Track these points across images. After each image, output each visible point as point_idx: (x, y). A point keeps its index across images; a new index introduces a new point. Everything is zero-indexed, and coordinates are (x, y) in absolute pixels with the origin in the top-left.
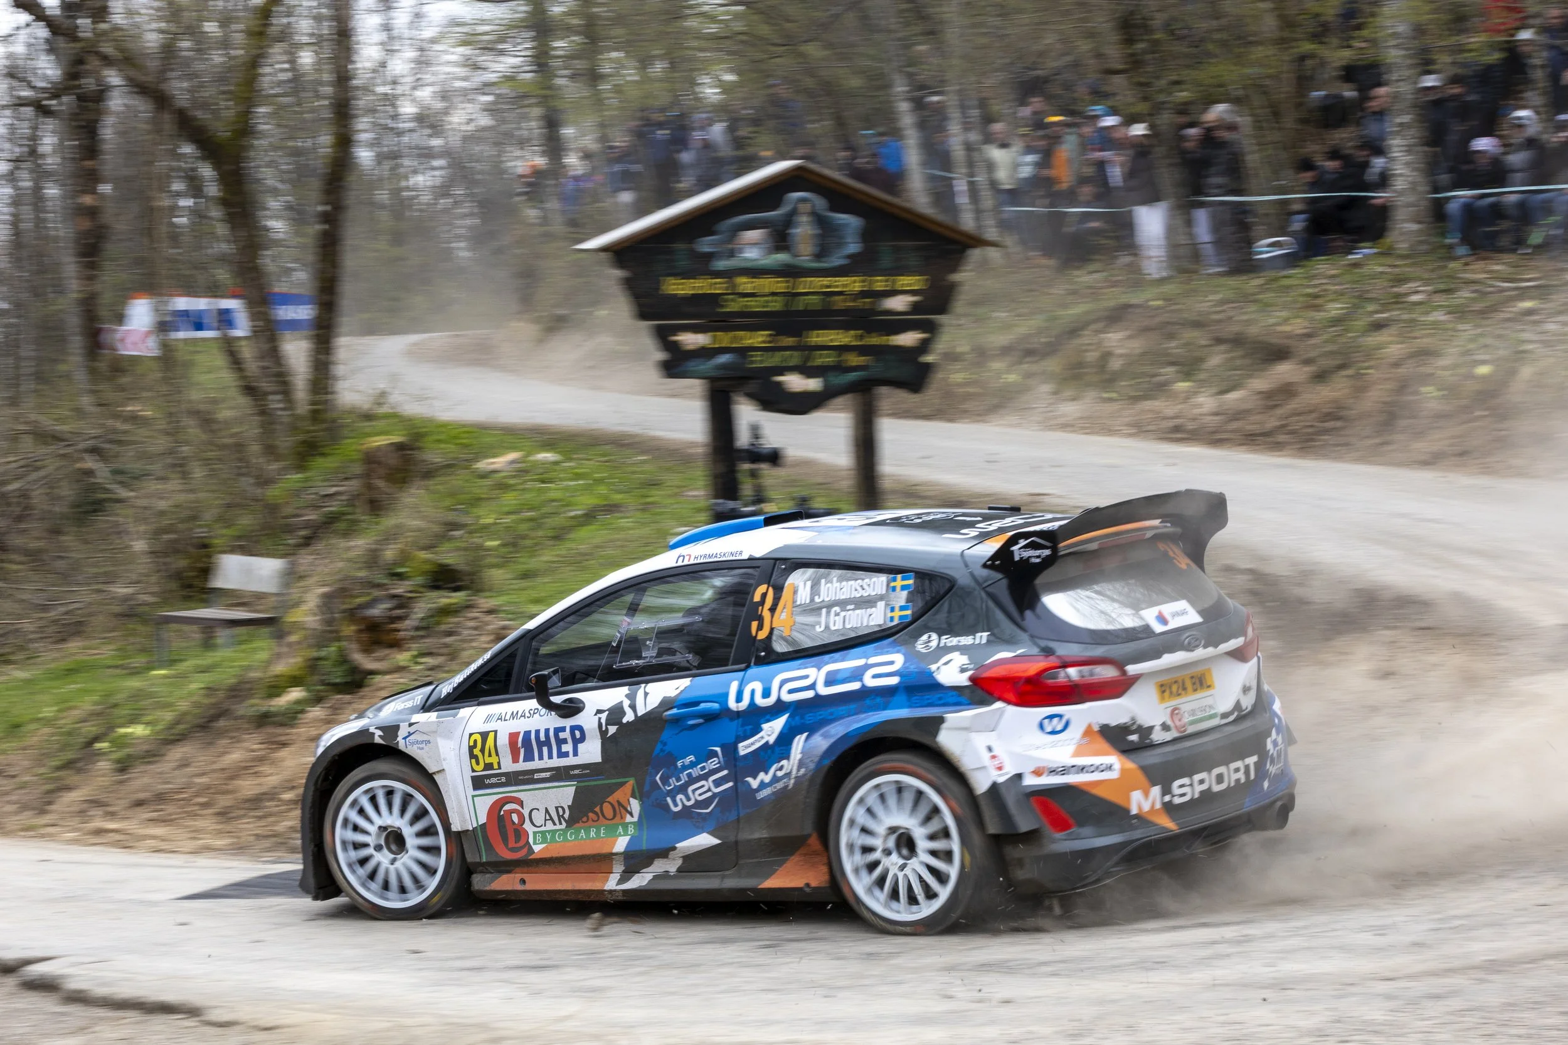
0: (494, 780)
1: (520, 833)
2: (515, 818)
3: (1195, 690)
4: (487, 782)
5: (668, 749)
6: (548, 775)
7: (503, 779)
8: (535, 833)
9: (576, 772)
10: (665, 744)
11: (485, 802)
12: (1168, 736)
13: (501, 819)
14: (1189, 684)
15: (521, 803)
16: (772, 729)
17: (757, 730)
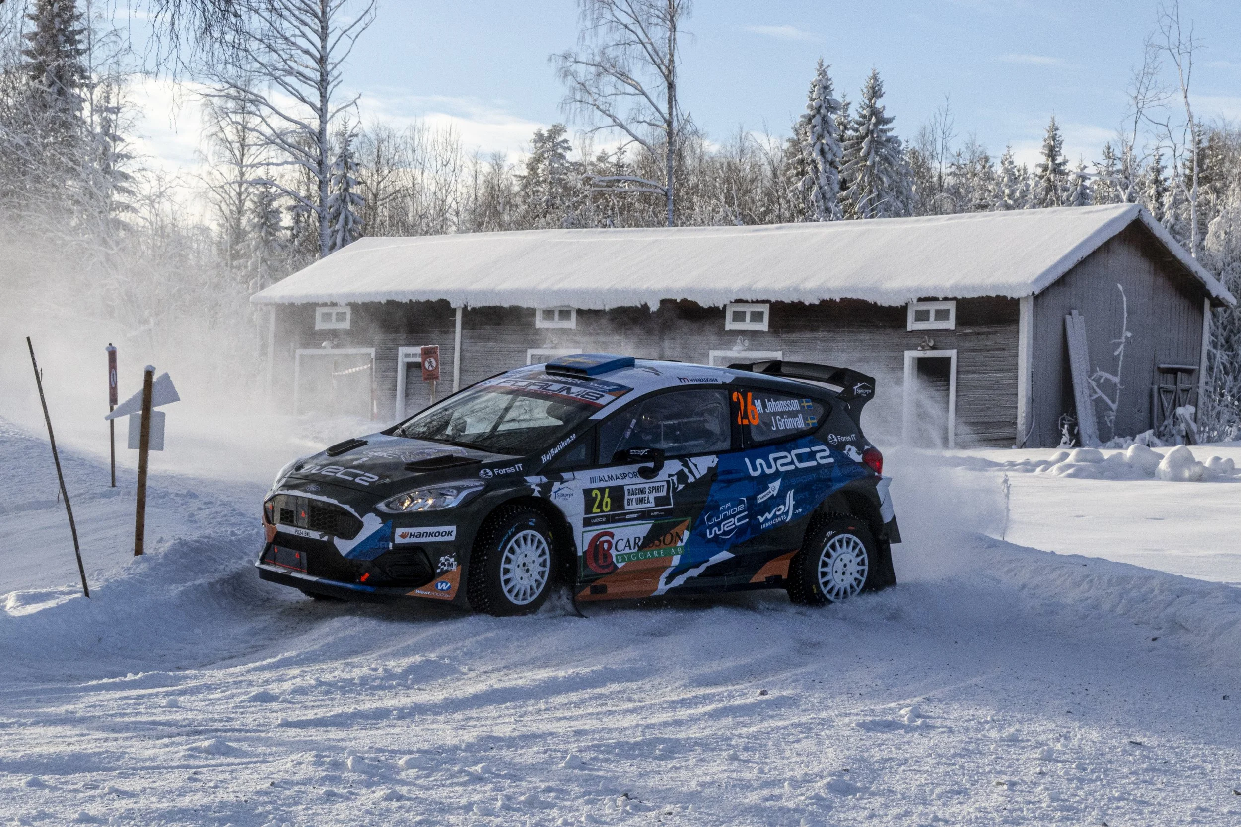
0: (597, 520)
1: (607, 555)
2: (606, 546)
4: (593, 521)
5: (715, 498)
6: (635, 516)
7: (604, 519)
8: (616, 556)
9: (656, 514)
10: (713, 496)
11: (589, 537)
13: (597, 546)
15: (612, 535)
16: (775, 487)
17: (767, 488)
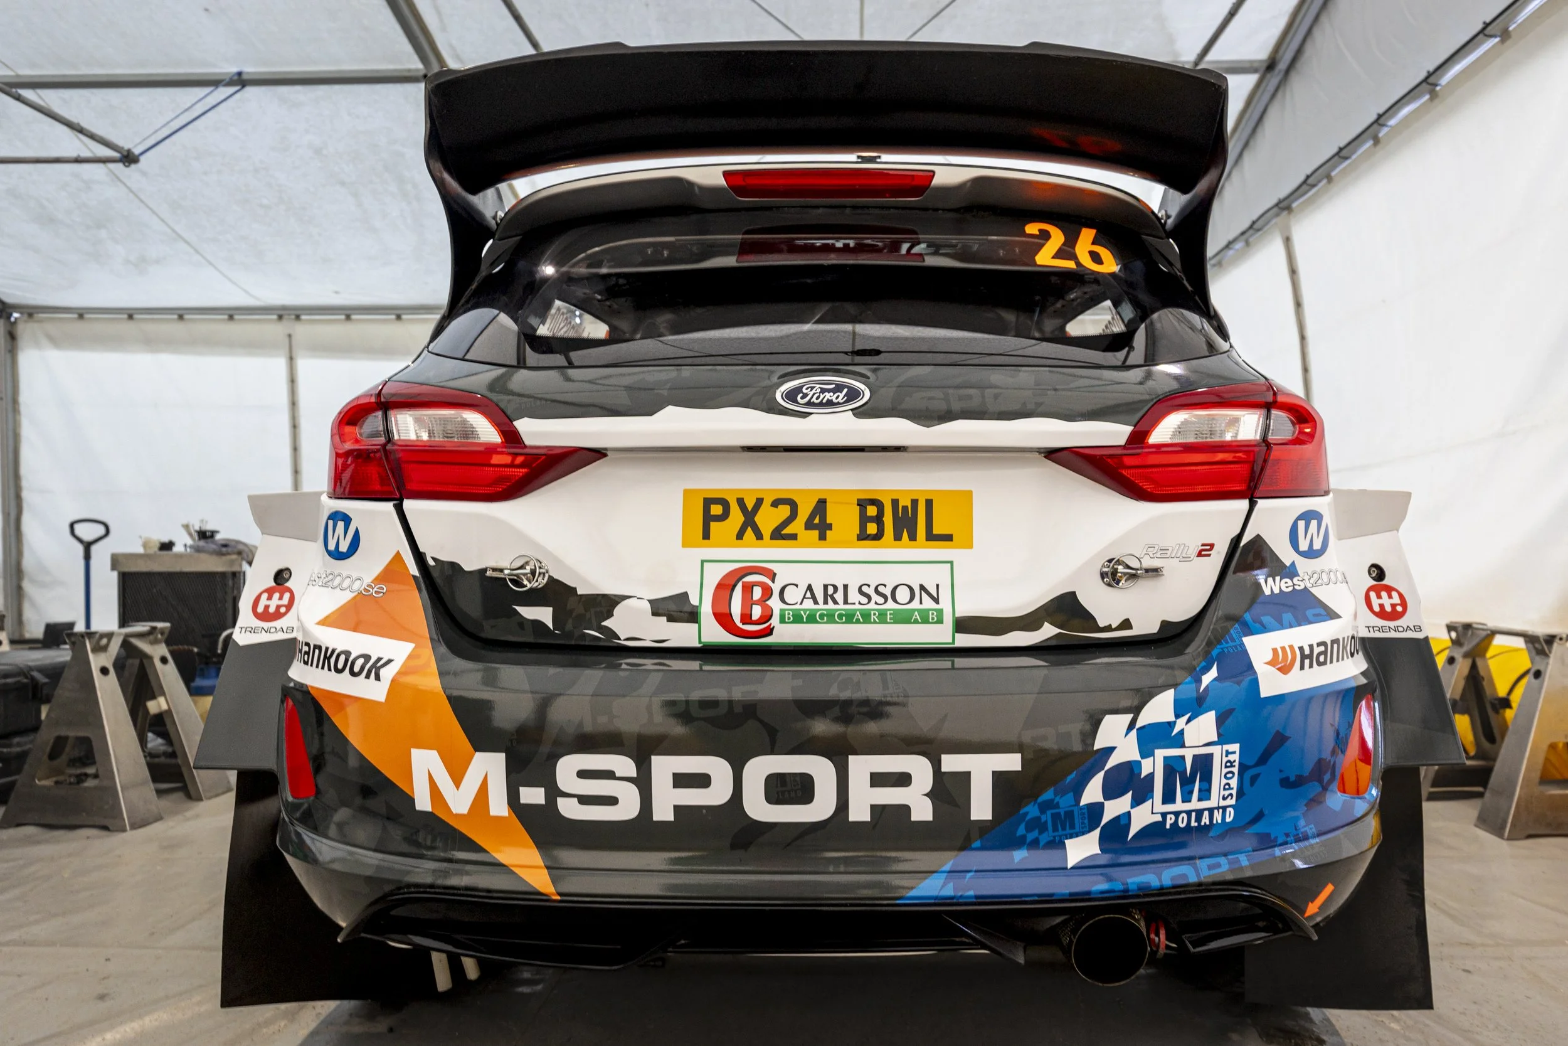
3: (863, 536)
12: (682, 635)
14: (845, 519)
